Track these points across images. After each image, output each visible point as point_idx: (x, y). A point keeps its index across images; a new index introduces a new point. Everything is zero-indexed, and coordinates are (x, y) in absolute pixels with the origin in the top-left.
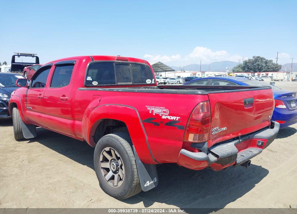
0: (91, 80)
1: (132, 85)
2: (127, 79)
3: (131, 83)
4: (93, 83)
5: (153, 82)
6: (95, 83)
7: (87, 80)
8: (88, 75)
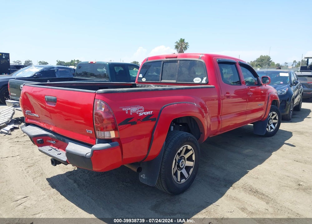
0: (142, 77)
1: (175, 83)
2: (172, 77)
3: (174, 81)
4: (142, 80)
5: (204, 81)
6: (144, 80)
7: (139, 77)
8: (140, 73)
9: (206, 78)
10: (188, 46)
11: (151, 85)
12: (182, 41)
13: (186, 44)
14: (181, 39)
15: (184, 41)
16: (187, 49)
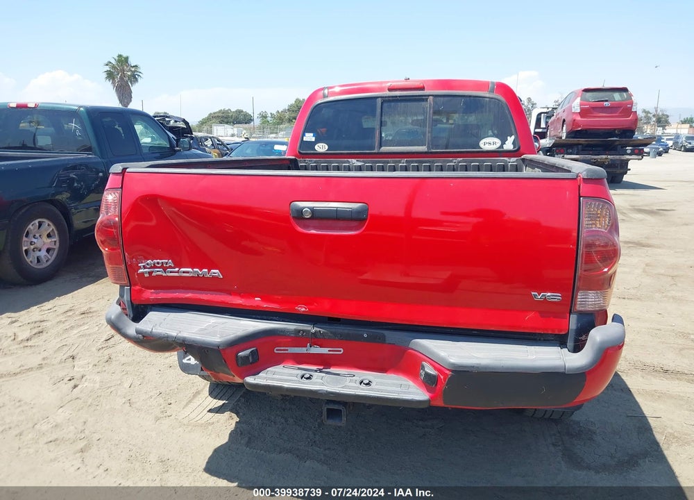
0: (313, 139)
3: (423, 149)
4: (316, 147)
5: (509, 146)
6: (321, 148)
7: (304, 139)
8: (307, 130)
9: (513, 137)
10: (140, 74)
11: (350, 160)
12: (123, 61)
13: (133, 69)
14: (120, 56)
15: (127, 62)
16: (137, 80)
